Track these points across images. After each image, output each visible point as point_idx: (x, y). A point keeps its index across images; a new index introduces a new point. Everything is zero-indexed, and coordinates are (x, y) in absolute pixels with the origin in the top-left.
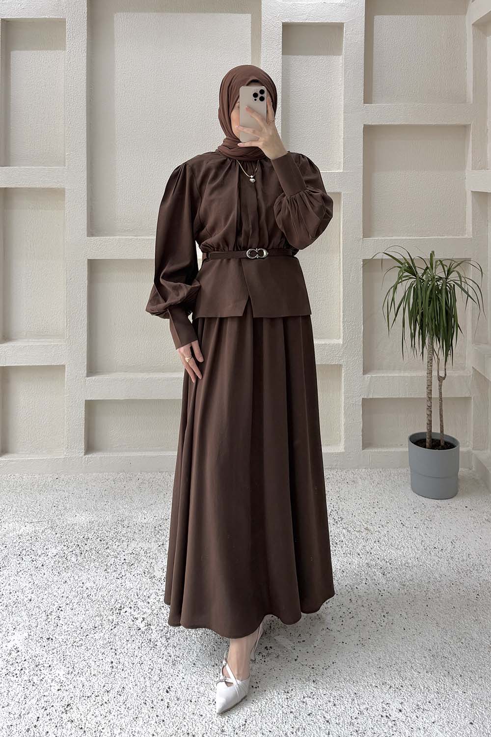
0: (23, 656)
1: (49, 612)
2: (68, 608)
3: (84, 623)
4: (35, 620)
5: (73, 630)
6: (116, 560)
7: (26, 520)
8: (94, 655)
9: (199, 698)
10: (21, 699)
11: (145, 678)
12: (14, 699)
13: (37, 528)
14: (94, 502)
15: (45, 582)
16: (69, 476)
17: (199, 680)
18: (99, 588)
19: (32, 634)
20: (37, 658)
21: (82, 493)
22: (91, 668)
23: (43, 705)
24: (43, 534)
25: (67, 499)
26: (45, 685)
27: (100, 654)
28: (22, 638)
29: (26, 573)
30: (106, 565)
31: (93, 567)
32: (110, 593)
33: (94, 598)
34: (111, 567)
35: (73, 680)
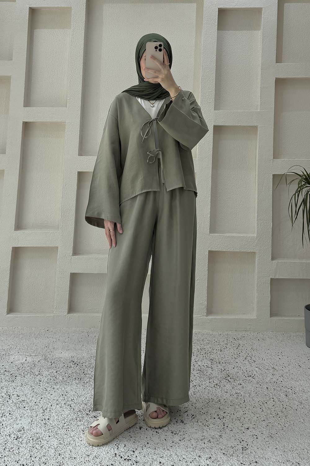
0: (28, 433)
1: (45, 408)
2: (58, 406)
3: (70, 416)
4: (35, 413)
5: (62, 419)
6: (90, 379)
7: (27, 354)
8: (78, 434)
9: (153, 462)
10: (28, 458)
11: (114, 449)
12: (23, 457)
13: (35, 359)
14: (74, 345)
15: (41, 391)
16: (56, 329)
17: (152, 452)
18: (79, 395)
19: (34, 420)
20: (38, 435)
21: (65, 339)
22: (76, 442)
23: (43, 461)
24: (39, 363)
25: (55, 343)
26: (44, 450)
27: (82, 434)
28: (27, 423)
29: (28, 385)
30: (84, 382)
31: (75, 383)
32: (87, 399)
33: (76, 401)
34: (87, 384)
35: (63, 448)
